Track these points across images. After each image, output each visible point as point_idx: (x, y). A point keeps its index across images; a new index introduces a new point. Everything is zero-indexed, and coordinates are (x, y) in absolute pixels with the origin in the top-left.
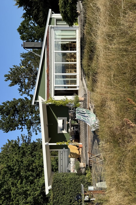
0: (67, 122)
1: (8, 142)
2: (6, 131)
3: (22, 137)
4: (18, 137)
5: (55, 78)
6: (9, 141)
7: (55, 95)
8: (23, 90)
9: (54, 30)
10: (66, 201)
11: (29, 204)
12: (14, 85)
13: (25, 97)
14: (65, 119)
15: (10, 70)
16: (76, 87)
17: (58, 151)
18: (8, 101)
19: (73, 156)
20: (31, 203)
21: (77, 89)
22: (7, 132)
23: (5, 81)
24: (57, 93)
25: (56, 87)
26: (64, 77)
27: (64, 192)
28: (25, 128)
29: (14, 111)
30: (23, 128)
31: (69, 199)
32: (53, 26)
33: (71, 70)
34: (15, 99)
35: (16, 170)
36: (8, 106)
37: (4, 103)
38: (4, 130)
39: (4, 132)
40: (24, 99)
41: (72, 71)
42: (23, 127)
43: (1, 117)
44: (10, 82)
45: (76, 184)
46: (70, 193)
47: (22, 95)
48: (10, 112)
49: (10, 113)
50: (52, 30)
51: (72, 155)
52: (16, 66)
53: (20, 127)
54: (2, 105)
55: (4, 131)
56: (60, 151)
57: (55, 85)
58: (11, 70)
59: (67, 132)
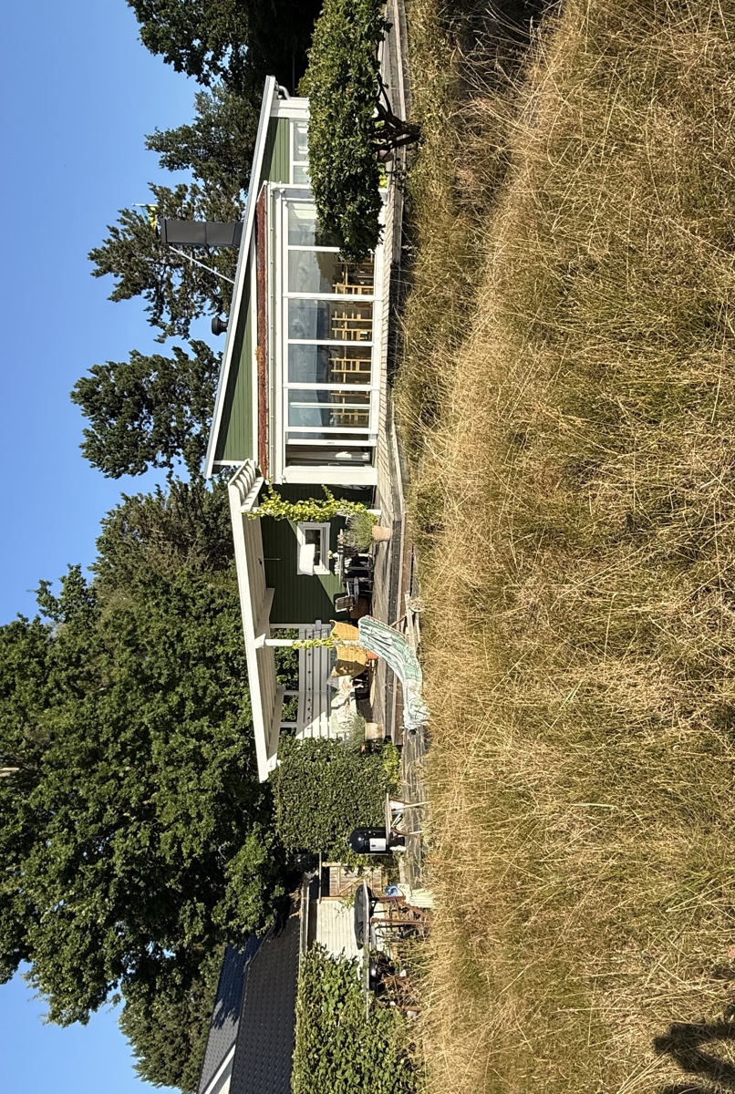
0: (330, 552)
1: (123, 503)
2: (114, 471)
3: (170, 485)
4: (158, 486)
5: (289, 402)
6: (127, 499)
7: (290, 461)
8: (166, 318)
9: (285, 203)
10: (320, 828)
11: (209, 792)
12: (128, 297)
13: (175, 349)
14: (324, 529)
15: (108, 235)
16: (365, 437)
17: (297, 631)
18: (110, 363)
19: (345, 671)
20: (214, 789)
21: (370, 443)
22: (118, 476)
23: (93, 274)
24: (296, 455)
25: (291, 435)
26: (323, 396)
27: (316, 805)
28: (180, 462)
29: (138, 406)
30: (171, 466)
31: (329, 823)
32: (282, 186)
33: (351, 360)
34: (138, 354)
35: (159, 678)
36: (114, 385)
37: (96, 370)
38: (107, 471)
39: (107, 477)
40: (172, 356)
41: (354, 363)
42: (174, 460)
43: (93, 423)
44: (112, 281)
45: (353, 785)
46: (333, 808)
47: (163, 342)
48: (121, 407)
49: (122, 410)
50: (278, 201)
51: (342, 669)
52: (131, 212)
53: (161, 458)
54: (90, 376)
55: (108, 474)
56: (306, 632)
57: (288, 429)
58: (115, 237)
59: (328, 572)
